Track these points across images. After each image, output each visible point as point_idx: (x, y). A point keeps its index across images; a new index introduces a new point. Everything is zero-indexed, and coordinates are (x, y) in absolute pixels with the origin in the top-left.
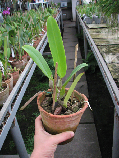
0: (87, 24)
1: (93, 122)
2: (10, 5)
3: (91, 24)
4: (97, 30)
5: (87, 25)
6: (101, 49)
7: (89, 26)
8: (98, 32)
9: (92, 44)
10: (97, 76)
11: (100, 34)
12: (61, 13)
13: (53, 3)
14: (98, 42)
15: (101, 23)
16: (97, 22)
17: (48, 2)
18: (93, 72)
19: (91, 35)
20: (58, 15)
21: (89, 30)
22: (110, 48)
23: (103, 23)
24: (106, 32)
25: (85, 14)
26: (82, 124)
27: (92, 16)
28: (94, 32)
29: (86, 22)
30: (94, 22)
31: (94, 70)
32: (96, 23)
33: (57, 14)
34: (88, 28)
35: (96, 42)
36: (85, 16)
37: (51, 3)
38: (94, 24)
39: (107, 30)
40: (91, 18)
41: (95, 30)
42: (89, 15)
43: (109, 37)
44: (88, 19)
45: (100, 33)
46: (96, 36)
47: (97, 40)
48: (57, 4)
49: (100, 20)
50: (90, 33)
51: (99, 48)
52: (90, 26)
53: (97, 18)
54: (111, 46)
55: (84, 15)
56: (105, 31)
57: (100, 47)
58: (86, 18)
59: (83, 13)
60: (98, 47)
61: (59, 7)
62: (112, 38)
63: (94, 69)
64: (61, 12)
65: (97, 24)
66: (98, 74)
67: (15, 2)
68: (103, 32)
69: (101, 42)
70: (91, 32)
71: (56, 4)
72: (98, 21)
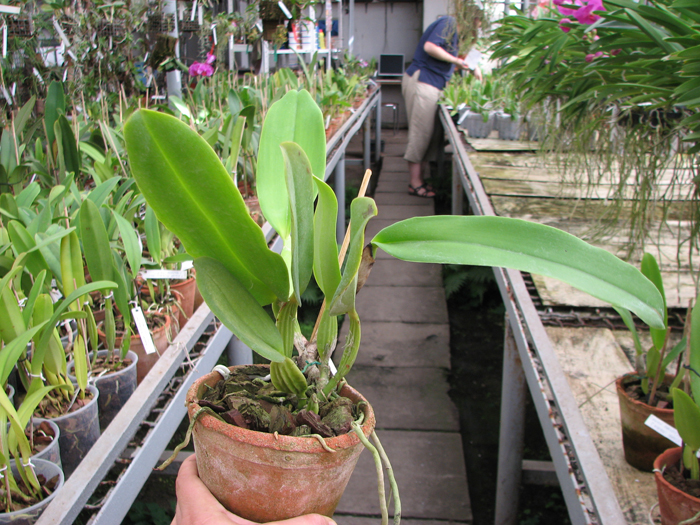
0: (471, 136)
2: (205, 47)
3: (485, 137)
4: (498, 158)
5: (469, 140)
6: (501, 203)
7: (473, 145)
8: (504, 163)
9: (473, 189)
10: (489, 317)
11: (508, 168)
12: (378, 97)
13: (350, 58)
14: (497, 186)
15: (518, 140)
16: (507, 134)
17: (335, 51)
18: (475, 304)
19: (477, 168)
20: (367, 100)
21: (474, 156)
22: (531, 204)
23: (527, 139)
24: (529, 165)
25: (468, 105)
27: (492, 114)
28: (488, 162)
29: (466, 132)
30: (494, 134)
31: (478, 297)
32: (502, 138)
33: (363, 97)
34: (473, 148)
35: (489, 187)
36: (464, 111)
37: (345, 57)
38: (493, 139)
39: (532, 159)
40: (484, 119)
41: (491, 157)
42: (478, 106)
43: (531, 177)
44: (475, 119)
45: (510, 165)
46: (494, 172)
47: (491, 183)
48: (366, 62)
49: (517, 125)
50: (473, 163)
51: (495, 202)
52: (478, 144)
53: (507, 119)
54: (535, 200)
55: (462, 106)
56: (526, 162)
57: (497, 200)
58: (467, 119)
59: (461, 101)
60: (491, 201)
61: (371, 73)
62: (545, 182)
63: (480, 292)
64: (380, 94)
65: (504, 139)
66: (492, 311)
67: (224, 42)
68: (520, 164)
69: (505, 188)
70: (478, 162)
71: (361, 61)
72: (510, 130)
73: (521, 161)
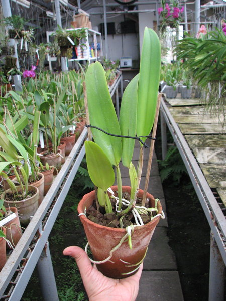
0: (168, 98)
1: (176, 267)
2: (34, 61)
3: (175, 98)
4: (184, 110)
5: (168, 100)
6: (191, 140)
7: (170, 103)
8: (187, 113)
9: (175, 133)
10: (184, 190)
11: (190, 116)
12: (121, 78)
13: (107, 60)
14: (186, 129)
15: (191, 98)
16: (185, 96)
17: (99, 57)
18: (176, 184)
19: (174, 117)
20: (116, 80)
21: (171, 109)
22: (207, 139)
23: (196, 97)
24: (200, 113)
25: (165, 82)
26: (155, 272)
27: (177, 85)
28: (179, 113)
29: (165, 95)
30: (179, 95)
31: (177, 180)
32: (183, 98)
33: (114, 79)
34: (170, 105)
35: (183, 129)
36: (164, 85)
37: (105, 60)
38: (179, 98)
39: (202, 110)
40: (174, 89)
41: (180, 109)
42: (170, 82)
43: (205, 121)
44: (170, 89)
45: (190, 114)
46: (183, 119)
47: (184, 126)
48: (114, 62)
49: (190, 92)
50: (172, 114)
51: (188, 140)
52: (173, 102)
53: (185, 88)
54: (209, 136)
55: (162, 82)
56: (198, 111)
57: (189, 138)
58: (165, 89)
59: (161, 80)
60: (185, 138)
61: (117, 67)
62: (211, 124)
63: (178, 177)
64: (122, 76)
65: (184, 98)
66: (185, 187)
67: (44, 58)
68: (196, 113)
69: (191, 129)
70: (174, 113)
71: (112, 61)
72: (187, 93)
73: (196, 111)
